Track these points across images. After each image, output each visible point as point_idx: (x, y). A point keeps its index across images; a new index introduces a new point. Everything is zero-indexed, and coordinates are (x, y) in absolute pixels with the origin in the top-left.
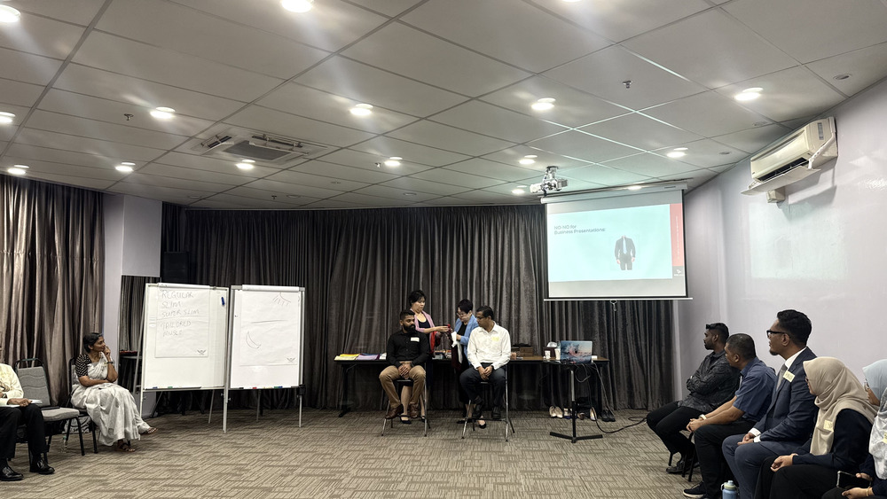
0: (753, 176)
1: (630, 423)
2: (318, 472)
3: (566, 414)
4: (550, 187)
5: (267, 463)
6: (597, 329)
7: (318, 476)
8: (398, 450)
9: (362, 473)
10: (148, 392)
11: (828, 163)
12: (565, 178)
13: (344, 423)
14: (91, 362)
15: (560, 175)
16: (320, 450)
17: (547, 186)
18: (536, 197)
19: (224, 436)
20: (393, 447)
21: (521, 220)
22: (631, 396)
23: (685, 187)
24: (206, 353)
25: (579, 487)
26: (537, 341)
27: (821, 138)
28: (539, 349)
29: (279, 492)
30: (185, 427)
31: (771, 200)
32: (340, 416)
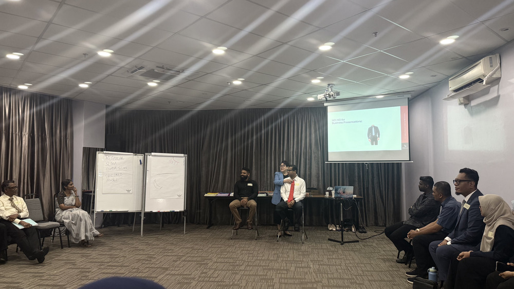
0: (450, 89)
1: (375, 234)
2: (195, 259)
3: (338, 228)
4: (330, 96)
5: (165, 254)
6: (357, 180)
7: (195, 261)
8: (240, 247)
9: (220, 260)
10: (98, 213)
11: (495, 81)
12: (339, 91)
13: (210, 232)
14: (66, 196)
15: (336, 89)
16: (196, 247)
17: (327, 95)
18: (321, 102)
19: (141, 239)
20: (237, 246)
21: (312, 116)
22: (376, 218)
23: (410, 96)
24: (131, 192)
25: (344, 270)
26: (321, 187)
27: (491, 66)
28: (322, 191)
29: (172, 270)
30: (119, 233)
31: (461, 104)
32: (208, 228)
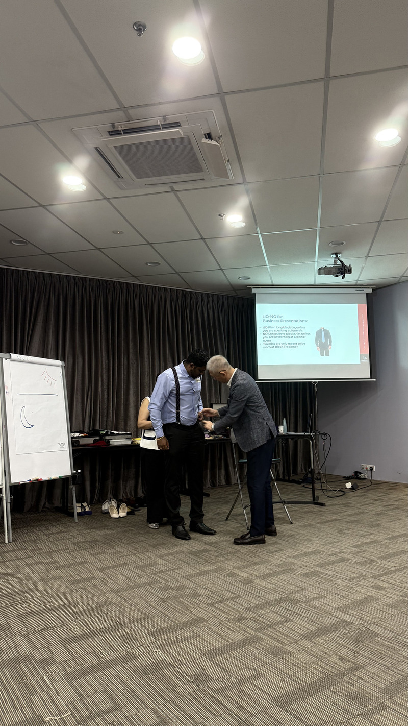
23: (370, 291)
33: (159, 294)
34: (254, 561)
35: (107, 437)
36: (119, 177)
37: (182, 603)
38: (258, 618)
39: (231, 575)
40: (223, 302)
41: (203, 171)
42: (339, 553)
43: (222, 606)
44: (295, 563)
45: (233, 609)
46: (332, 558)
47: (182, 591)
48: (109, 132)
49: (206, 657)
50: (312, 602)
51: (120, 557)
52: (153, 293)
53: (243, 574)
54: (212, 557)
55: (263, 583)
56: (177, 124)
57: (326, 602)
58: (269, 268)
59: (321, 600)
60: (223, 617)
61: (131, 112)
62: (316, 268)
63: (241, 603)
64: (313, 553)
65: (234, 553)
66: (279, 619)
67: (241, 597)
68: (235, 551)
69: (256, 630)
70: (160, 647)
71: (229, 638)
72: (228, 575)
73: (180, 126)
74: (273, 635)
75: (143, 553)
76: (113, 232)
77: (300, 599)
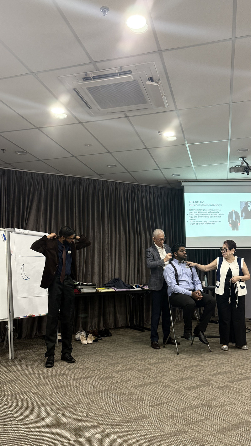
33: (116, 186)
34: (183, 377)
35: (80, 287)
36: (90, 108)
37: (131, 405)
38: (185, 416)
39: (166, 386)
40: (161, 192)
41: (147, 103)
42: (245, 373)
43: (159, 407)
44: (212, 380)
45: (168, 410)
46: (240, 377)
47: (131, 396)
48: (83, 78)
49: (148, 442)
50: (224, 407)
51: (88, 371)
52: (112, 186)
53: (175, 386)
54: (153, 373)
55: (189, 393)
56: (129, 72)
57: (235, 407)
58: (194, 168)
59: (231, 406)
60: (160, 415)
61: (98, 64)
62: (228, 168)
63: (173, 406)
64: (226, 372)
65: (168, 371)
66: (201, 418)
67: (173, 402)
68: (169, 369)
69: (184, 425)
70: (116, 434)
71: (164, 430)
72: (165, 386)
73: (131, 73)
74: (196, 429)
75: (104, 369)
76: (85, 145)
77: (216, 404)
